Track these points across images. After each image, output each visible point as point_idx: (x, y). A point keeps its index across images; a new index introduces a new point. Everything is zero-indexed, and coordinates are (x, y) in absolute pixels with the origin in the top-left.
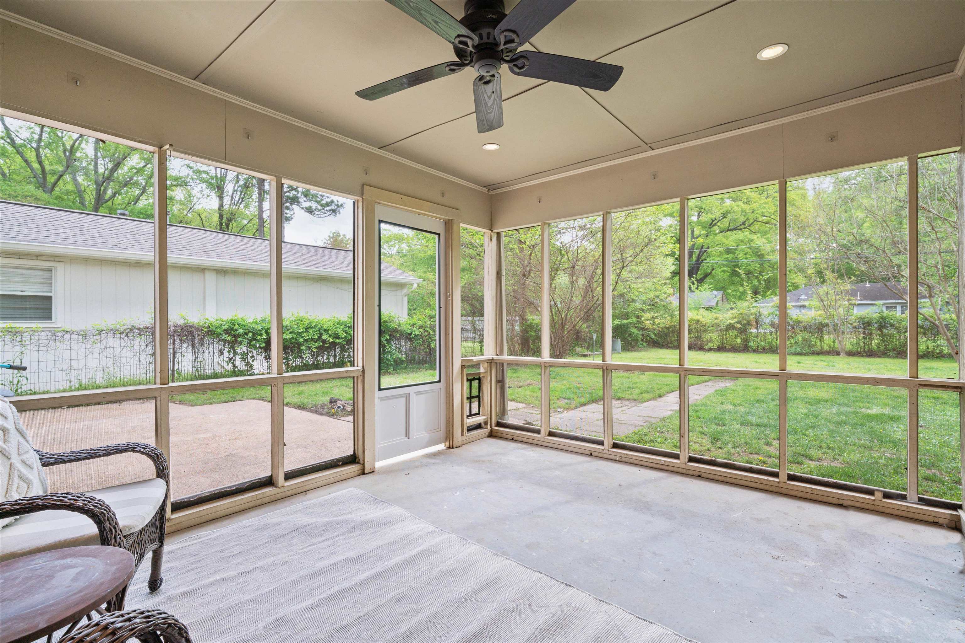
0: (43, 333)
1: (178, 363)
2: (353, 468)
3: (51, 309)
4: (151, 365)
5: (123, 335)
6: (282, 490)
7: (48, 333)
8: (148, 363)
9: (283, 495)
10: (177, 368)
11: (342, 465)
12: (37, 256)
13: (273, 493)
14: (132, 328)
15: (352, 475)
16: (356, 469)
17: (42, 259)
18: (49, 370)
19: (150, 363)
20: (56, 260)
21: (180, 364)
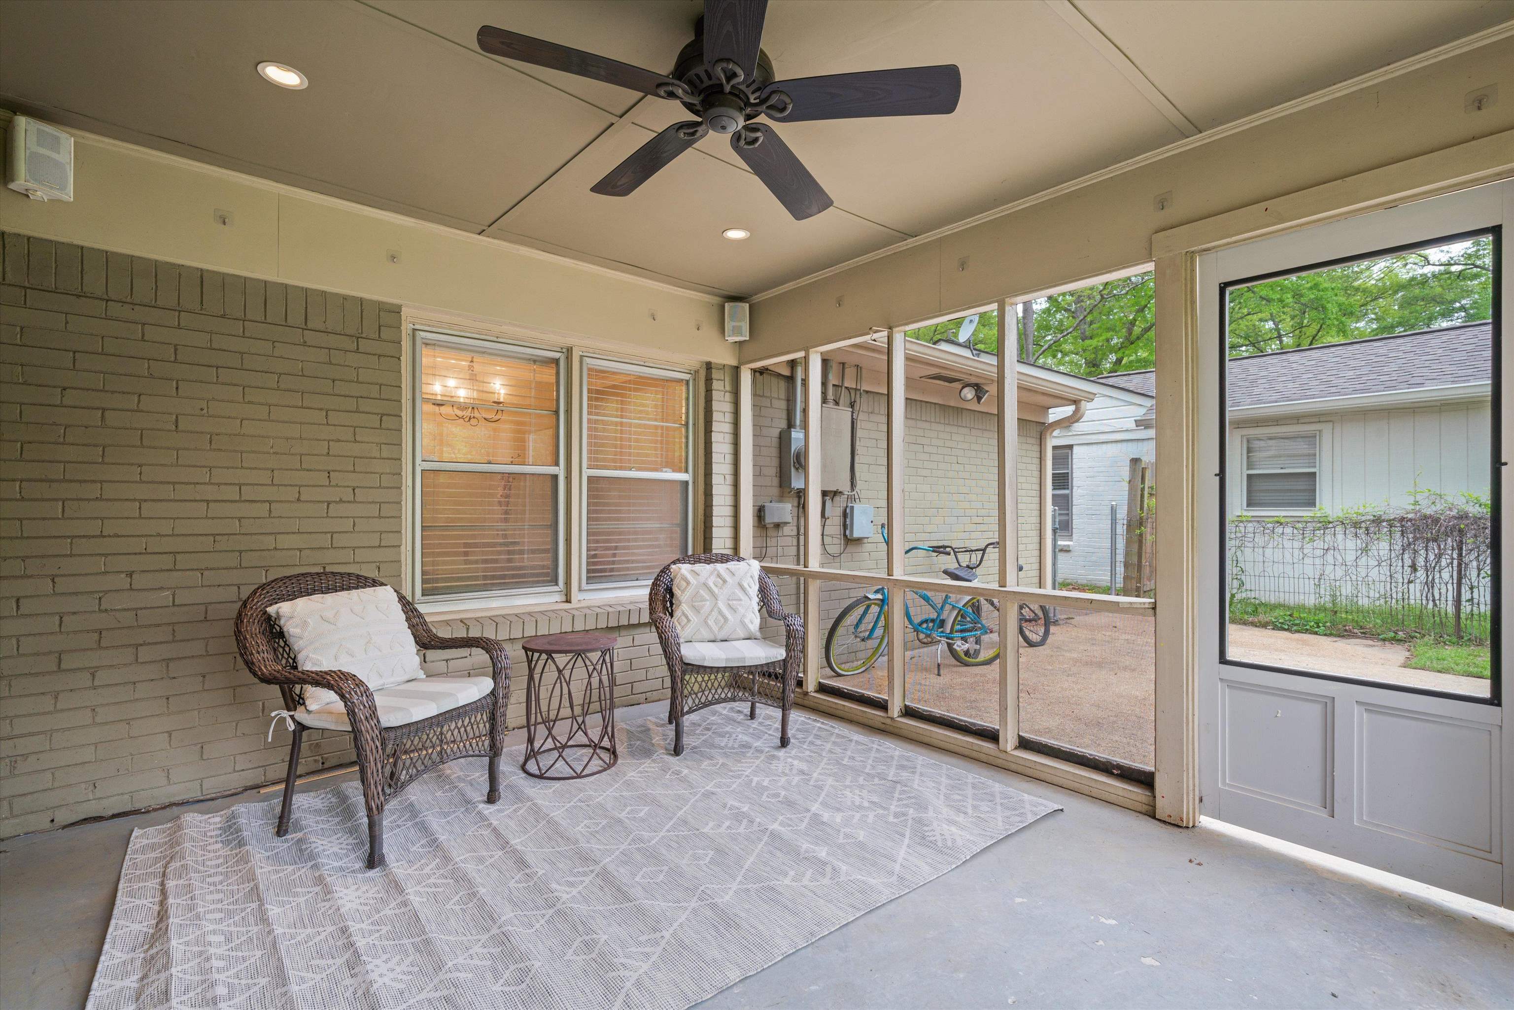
0: (1250, 525)
1: (1472, 588)
2: (1134, 793)
3: (1315, 490)
4: (1412, 586)
5: (1361, 532)
6: (1002, 755)
7: (1255, 524)
8: (1406, 581)
9: (999, 762)
10: (1469, 596)
11: (1117, 775)
12: (1297, 418)
13: (992, 753)
14: (1377, 521)
15: (1128, 803)
16: (1139, 798)
17: (1303, 421)
18: (1257, 574)
19: (1410, 582)
20: (1321, 420)
21: (1476, 590)
